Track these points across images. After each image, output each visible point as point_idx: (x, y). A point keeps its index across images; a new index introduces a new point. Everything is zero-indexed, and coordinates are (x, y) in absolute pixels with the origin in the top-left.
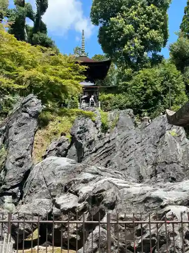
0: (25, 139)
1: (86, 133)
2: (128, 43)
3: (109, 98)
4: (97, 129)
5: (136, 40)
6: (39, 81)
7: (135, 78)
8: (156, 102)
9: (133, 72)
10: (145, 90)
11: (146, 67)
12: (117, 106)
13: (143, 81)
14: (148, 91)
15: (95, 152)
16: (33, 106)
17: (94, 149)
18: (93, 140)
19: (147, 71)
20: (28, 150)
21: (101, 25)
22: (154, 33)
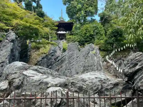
0: (5, 53)
1: (56, 53)
2: (79, 13)
3: (70, 38)
4: (61, 51)
5: (82, 12)
6: (20, 25)
7: (82, 28)
8: (91, 39)
9: (81, 26)
10: (86, 34)
11: (87, 24)
12: (73, 41)
13: (85, 30)
14: (87, 35)
15: (58, 61)
16: (11, 36)
17: (57, 60)
18: (59, 56)
19: (87, 26)
20: (6, 58)
21: (67, 5)
22: (90, 8)
